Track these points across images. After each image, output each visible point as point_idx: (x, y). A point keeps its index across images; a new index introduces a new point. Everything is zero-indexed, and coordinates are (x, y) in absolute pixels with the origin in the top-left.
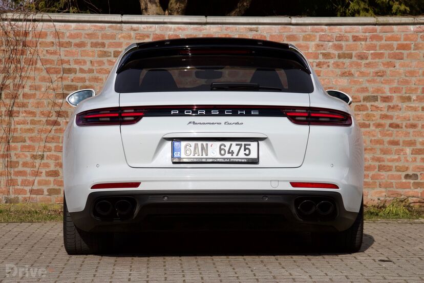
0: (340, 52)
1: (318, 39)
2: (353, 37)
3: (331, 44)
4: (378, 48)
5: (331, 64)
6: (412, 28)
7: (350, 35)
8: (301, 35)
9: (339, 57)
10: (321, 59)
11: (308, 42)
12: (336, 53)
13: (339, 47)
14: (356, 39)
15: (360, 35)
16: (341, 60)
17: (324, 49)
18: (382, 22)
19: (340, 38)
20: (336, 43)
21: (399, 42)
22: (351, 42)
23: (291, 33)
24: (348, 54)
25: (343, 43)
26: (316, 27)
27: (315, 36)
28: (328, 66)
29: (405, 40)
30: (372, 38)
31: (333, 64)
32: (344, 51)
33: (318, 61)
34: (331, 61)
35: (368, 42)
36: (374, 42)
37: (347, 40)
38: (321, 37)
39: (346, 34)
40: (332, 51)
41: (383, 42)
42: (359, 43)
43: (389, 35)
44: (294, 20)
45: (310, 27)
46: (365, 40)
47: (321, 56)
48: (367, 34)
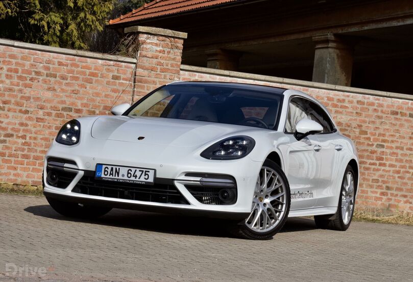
0: (48, 72)
1: (32, 61)
2: (59, 62)
3: (42, 65)
4: (75, 73)
5: (40, 80)
6: (100, 61)
7: (56, 61)
8: (20, 55)
9: (47, 75)
10: (33, 75)
11: (25, 62)
12: (45, 72)
13: (48, 68)
14: (60, 64)
15: (64, 61)
16: (48, 78)
17: (36, 68)
18: (80, 54)
19: (49, 62)
20: (46, 65)
21: (90, 71)
22: (57, 66)
23: (12, 53)
24: (53, 74)
25: (51, 66)
26: (32, 51)
27: (30, 58)
28: (39, 81)
29: (95, 69)
30: (72, 65)
31: (43, 80)
32: (51, 71)
33: (31, 76)
34: (41, 78)
35: (69, 68)
36: (73, 68)
37: (54, 64)
38: (35, 59)
39: (53, 60)
40: (42, 71)
41: (79, 69)
42: (62, 67)
43: (84, 64)
44: (17, 43)
45: (27, 50)
46: (67, 65)
47: (33, 73)
48: (68, 62)
